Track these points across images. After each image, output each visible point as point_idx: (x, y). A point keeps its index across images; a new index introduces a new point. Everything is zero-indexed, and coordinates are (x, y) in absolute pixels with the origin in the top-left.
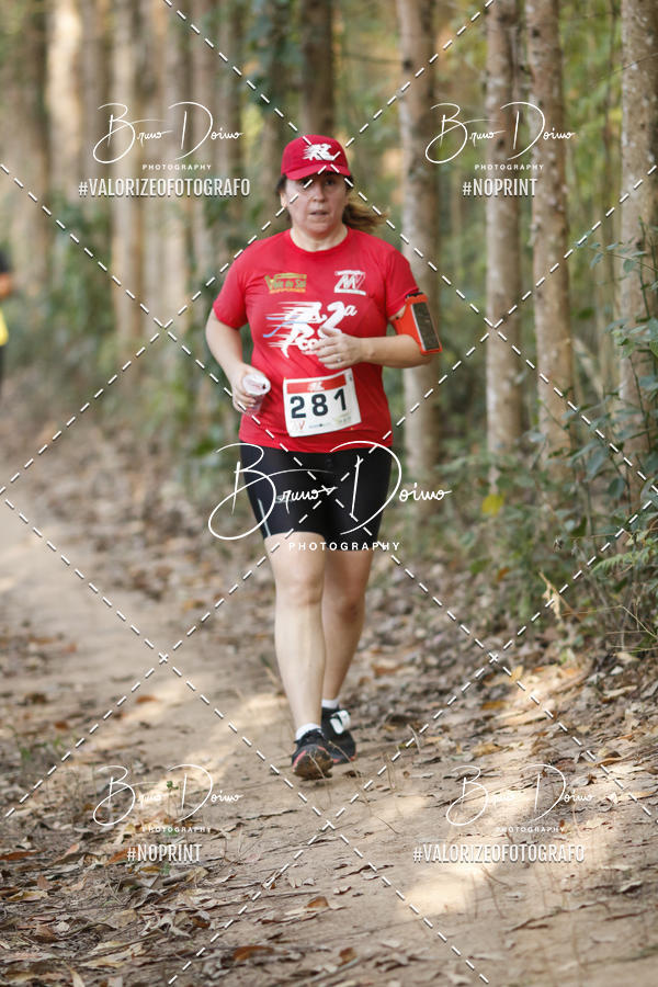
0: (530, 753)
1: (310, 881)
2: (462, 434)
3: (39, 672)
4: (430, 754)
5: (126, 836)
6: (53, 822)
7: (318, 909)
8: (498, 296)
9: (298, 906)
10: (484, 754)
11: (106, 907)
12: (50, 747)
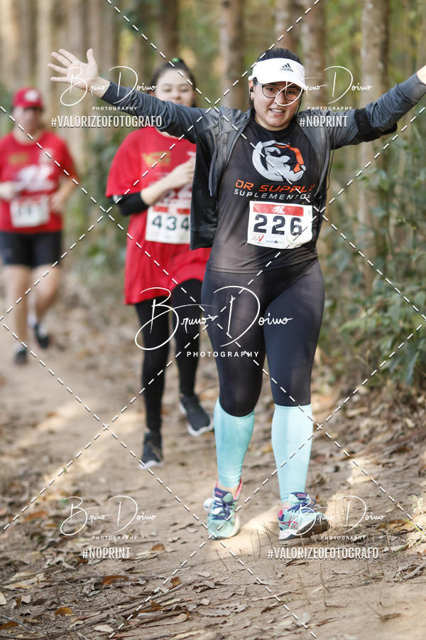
1: (154, 533)
7: (158, 552)
9: (145, 549)
11: (23, 550)
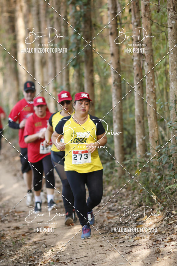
0: (149, 239)
2: (130, 153)
3: (18, 221)
4: (122, 240)
5: (41, 265)
6: (21, 262)
8: (138, 116)
10: (137, 240)
12: (20, 241)
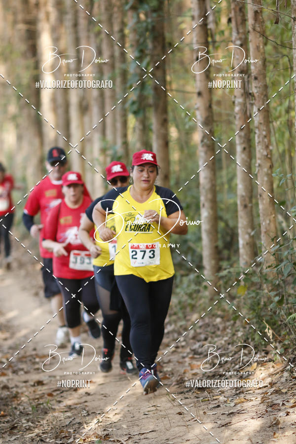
0: (260, 402)
2: (229, 259)
4: (215, 404)
6: (46, 439)
8: (243, 196)
10: (240, 403)
12: (45, 405)
